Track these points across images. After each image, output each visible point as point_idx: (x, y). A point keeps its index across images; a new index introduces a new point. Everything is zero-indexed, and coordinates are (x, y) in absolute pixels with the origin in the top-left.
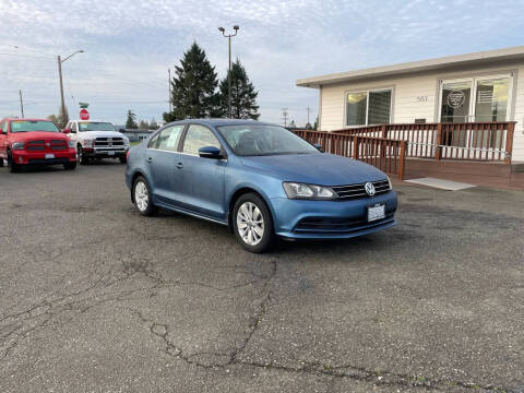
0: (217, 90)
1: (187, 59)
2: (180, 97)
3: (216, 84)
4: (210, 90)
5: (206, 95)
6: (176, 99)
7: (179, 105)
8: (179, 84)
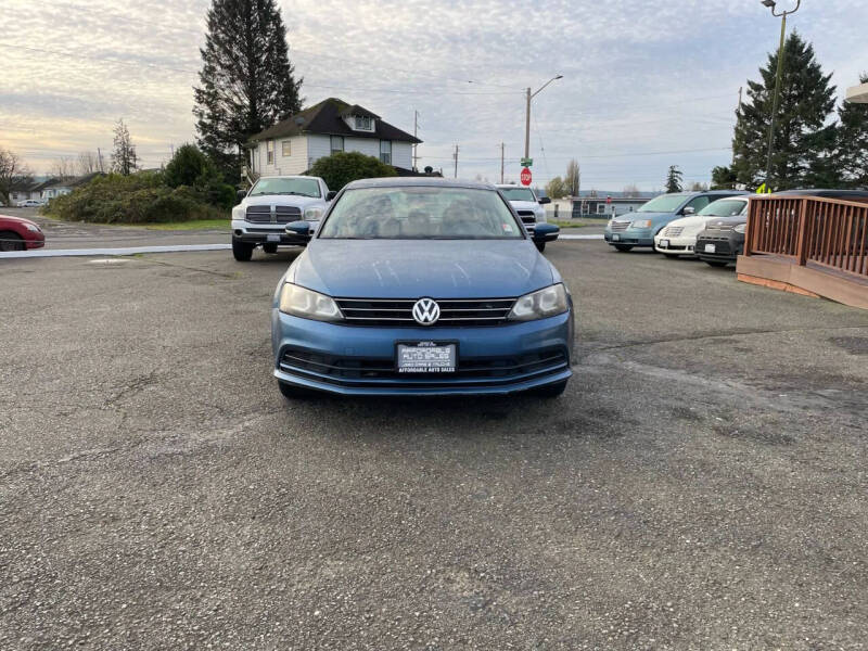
0: (833, 119)
1: (773, 67)
2: (750, 137)
3: (829, 109)
4: (815, 121)
5: (806, 130)
6: (742, 141)
7: (747, 153)
8: (750, 114)
